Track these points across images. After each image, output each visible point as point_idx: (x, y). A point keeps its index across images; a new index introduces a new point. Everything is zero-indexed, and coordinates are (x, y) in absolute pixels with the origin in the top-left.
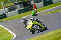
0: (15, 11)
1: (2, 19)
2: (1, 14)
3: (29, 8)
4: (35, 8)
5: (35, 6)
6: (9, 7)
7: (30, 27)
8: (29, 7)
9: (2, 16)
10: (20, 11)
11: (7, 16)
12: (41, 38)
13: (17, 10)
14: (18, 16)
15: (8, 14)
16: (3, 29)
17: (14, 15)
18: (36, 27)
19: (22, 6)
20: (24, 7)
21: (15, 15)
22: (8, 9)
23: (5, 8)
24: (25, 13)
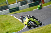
0: (26, 5)
1: (16, 11)
2: (15, 8)
3: (38, 3)
4: (43, 2)
5: (43, 1)
6: (21, 2)
7: (26, 23)
8: (38, 1)
9: (15, 9)
10: (30, 5)
11: (20, 9)
12: (48, 27)
13: (28, 4)
14: (29, 9)
15: (21, 7)
16: (16, 19)
17: (25, 8)
18: (31, 23)
19: (32, 1)
20: (34, 2)
21: (27, 8)
22: (21, 3)
23: (18, 2)
24: (34, 7)
